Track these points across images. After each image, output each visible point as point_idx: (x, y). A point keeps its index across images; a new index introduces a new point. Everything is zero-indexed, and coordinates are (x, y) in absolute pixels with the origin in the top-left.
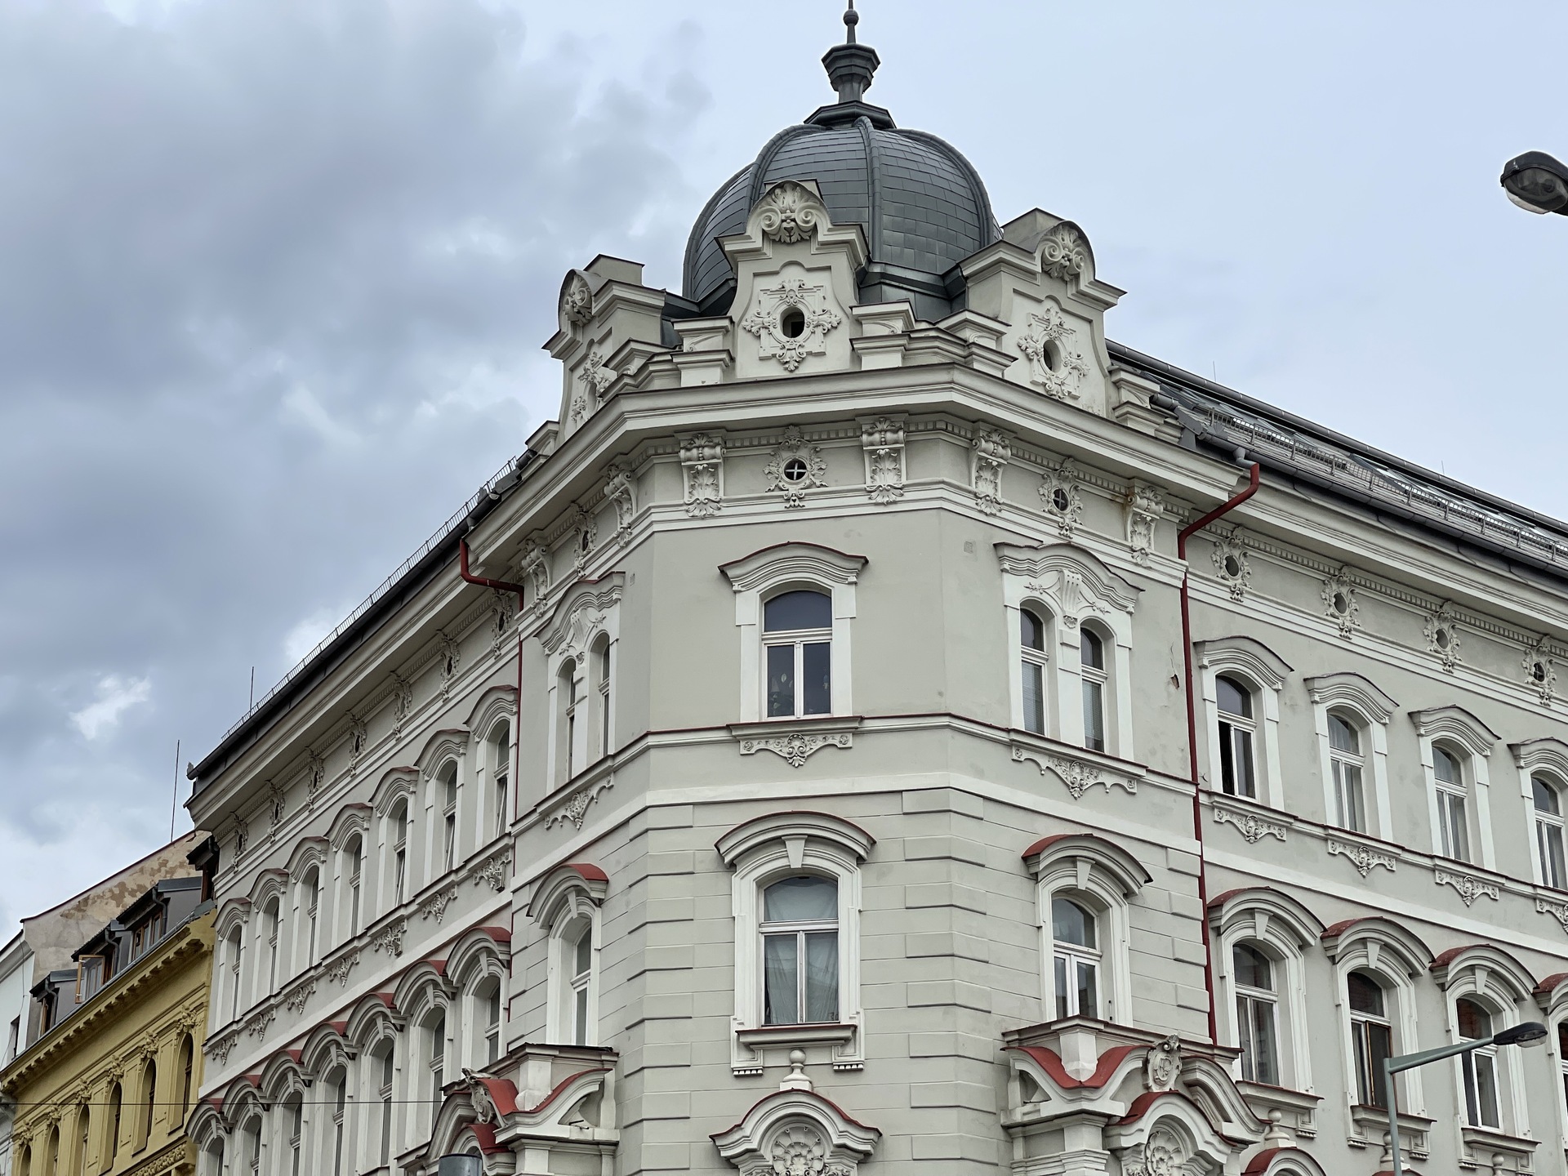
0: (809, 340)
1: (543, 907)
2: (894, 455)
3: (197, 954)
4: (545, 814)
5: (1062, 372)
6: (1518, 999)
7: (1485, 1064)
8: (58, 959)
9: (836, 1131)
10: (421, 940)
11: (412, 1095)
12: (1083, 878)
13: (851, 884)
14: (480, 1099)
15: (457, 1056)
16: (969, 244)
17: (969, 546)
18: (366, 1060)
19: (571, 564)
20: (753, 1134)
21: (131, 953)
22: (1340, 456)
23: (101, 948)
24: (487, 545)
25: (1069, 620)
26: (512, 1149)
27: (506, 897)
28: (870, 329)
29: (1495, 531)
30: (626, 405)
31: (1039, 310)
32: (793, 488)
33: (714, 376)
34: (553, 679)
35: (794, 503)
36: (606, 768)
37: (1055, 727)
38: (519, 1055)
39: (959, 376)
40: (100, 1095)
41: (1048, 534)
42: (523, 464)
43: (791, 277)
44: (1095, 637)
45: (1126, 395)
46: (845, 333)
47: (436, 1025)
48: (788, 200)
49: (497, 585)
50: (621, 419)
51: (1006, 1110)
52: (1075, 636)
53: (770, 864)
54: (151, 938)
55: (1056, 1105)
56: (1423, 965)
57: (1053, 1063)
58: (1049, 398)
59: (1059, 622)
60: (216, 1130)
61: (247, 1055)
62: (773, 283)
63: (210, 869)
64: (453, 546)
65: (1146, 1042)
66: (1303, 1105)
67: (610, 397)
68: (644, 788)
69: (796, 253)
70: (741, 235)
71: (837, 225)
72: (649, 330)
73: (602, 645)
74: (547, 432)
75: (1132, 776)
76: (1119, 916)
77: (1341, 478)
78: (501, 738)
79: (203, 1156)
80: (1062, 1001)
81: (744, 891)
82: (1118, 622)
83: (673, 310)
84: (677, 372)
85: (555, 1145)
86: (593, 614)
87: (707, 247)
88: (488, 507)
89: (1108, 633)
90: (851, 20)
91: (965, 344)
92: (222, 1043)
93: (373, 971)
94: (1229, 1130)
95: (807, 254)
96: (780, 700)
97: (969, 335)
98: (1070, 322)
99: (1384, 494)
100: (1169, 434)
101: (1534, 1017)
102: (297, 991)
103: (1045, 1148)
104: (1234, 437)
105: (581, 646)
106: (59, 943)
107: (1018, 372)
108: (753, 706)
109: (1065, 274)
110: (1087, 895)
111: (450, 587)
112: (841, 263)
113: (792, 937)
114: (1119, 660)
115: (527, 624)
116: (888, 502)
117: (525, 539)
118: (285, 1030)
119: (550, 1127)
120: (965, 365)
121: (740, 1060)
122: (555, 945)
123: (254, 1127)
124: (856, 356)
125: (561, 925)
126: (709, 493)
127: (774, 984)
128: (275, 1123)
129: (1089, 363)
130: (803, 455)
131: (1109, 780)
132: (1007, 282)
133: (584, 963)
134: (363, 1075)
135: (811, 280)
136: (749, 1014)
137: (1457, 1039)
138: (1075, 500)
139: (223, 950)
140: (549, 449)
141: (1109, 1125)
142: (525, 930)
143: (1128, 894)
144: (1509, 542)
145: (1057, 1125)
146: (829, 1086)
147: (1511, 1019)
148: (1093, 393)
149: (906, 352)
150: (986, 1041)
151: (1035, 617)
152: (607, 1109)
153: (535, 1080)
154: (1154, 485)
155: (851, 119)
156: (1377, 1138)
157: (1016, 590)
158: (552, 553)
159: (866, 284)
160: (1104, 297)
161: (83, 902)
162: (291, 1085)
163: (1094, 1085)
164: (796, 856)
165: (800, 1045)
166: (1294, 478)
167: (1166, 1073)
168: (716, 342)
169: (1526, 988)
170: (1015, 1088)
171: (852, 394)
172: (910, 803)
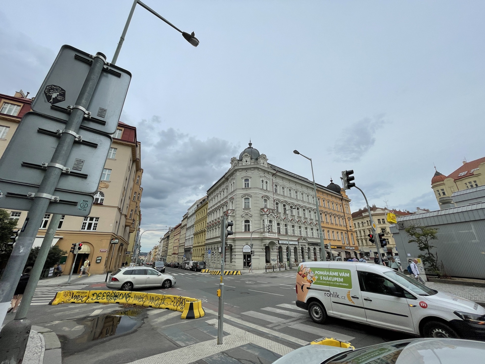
0: (247, 162)
1: (230, 200)
2: (253, 170)
3: (207, 203)
4: (230, 194)
5: (264, 165)
6: (294, 206)
7: (292, 210)
8: (199, 203)
9: (249, 215)
10: (222, 202)
11: (221, 212)
12: (266, 198)
13: (250, 199)
14: (226, 213)
15: (224, 210)
16: (258, 156)
17: (258, 176)
18: (218, 210)
19: (232, 177)
20: (244, 215)
21: (203, 203)
22: (283, 170)
23: (201, 203)
24: (226, 176)
25: (265, 181)
26: (228, 216)
27: (227, 200)
28: (251, 162)
29: (293, 175)
30: (235, 167)
31: (263, 160)
32: (246, 172)
33: (241, 165)
34: (231, 185)
35: (246, 173)
36: (234, 191)
37: (264, 188)
38: (228, 210)
39: (258, 165)
40: (201, 212)
41: (263, 175)
42: (228, 171)
43: (246, 158)
44: (266, 182)
45: (269, 166)
46: (250, 162)
47: (223, 208)
48: (246, 153)
49: (227, 179)
50: (235, 168)
51: (261, 214)
52: (265, 182)
53: (245, 197)
54: (204, 202)
55: (264, 213)
56: (288, 204)
57: (264, 210)
58: (263, 166)
59: (264, 181)
60: (209, 215)
61: (211, 210)
62: (245, 159)
63: (208, 198)
64: (224, 176)
65: (270, 209)
66: (280, 213)
67: (234, 166)
68: (237, 192)
69: (246, 157)
70: (243, 156)
71: (249, 155)
72: (237, 162)
73: (234, 183)
74: (230, 169)
75: (269, 192)
76: (268, 201)
77: (283, 172)
78: (227, 189)
79: (208, 216)
80: (264, 206)
81: (243, 199)
82: (268, 181)
83: (238, 161)
84: (239, 165)
85: (231, 216)
86: (233, 181)
87: (241, 156)
88: (226, 174)
89: (267, 182)
90: (250, 141)
91: (258, 163)
92: (209, 209)
93: (219, 204)
94: (275, 215)
95: (247, 157)
96: (245, 187)
97: (258, 162)
98: (265, 161)
99: (286, 173)
100: (272, 169)
101: (295, 207)
102: (214, 206)
103: (263, 216)
104: (276, 169)
105: (232, 183)
106: (198, 202)
107: (261, 165)
108: (244, 187)
109: (265, 158)
110: (266, 199)
111: (224, 179)
112: (250, 157)
113: (246, 202)
114: (268, 184)
115: (229, 181)
116: (253, 173)
117: (229, 176)
118: (213, 208)
119: (230, 215)
120: (258, 164)
121: (243, 210)
122: (231, 203)
123: (211, 214)
124: (251, 164)
125: (231, 201)
126: (240, 173)
127: (245, 205)
128: (212, 214)
129: (266, 164)
130: (247, 170)
131: (267, 192)
132: (261, 159)
133: (233, 204)
134: (218, 211)
135: (248, 159)
136: (243, 207)
137: (290, 209)
138: (265, 173)
139: (209, 203)
140: (230, 170)
141: (267, 214)
142: (229, 202)
143: (269, 199)
144: (294, 176)
145: (264, 215)
146: (249, 212)
147: (294, 207)
148: (266, 166)
149: (254, 163)
150: (259, 209)
151: (262, 181)
152: (234, 213)
153: (229, 211)
154: (270, 172)
155: (250, 148)
156: (285, 215)
157: (261, 179)
158: (230, 177)
159: (251, 159)
160: (267, 160)
161: (200, 200)
162: (214, 212)
163: (266, 212)
164: (247, 197)
165: (247, 209)
166: (280, 172)
167: (271, 211)
168: (241, 163)
169: (295, 205)
170: (261, 212)
171: (250, 166)
172: (254, 193)
